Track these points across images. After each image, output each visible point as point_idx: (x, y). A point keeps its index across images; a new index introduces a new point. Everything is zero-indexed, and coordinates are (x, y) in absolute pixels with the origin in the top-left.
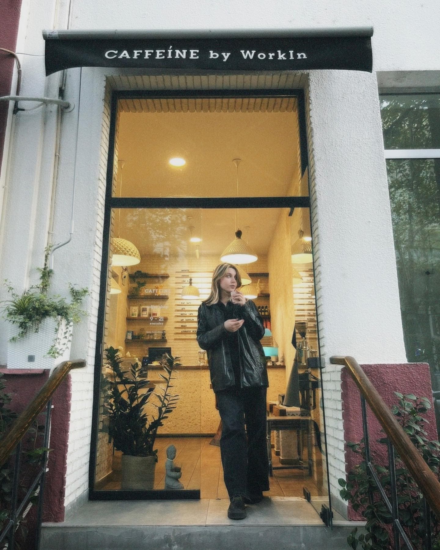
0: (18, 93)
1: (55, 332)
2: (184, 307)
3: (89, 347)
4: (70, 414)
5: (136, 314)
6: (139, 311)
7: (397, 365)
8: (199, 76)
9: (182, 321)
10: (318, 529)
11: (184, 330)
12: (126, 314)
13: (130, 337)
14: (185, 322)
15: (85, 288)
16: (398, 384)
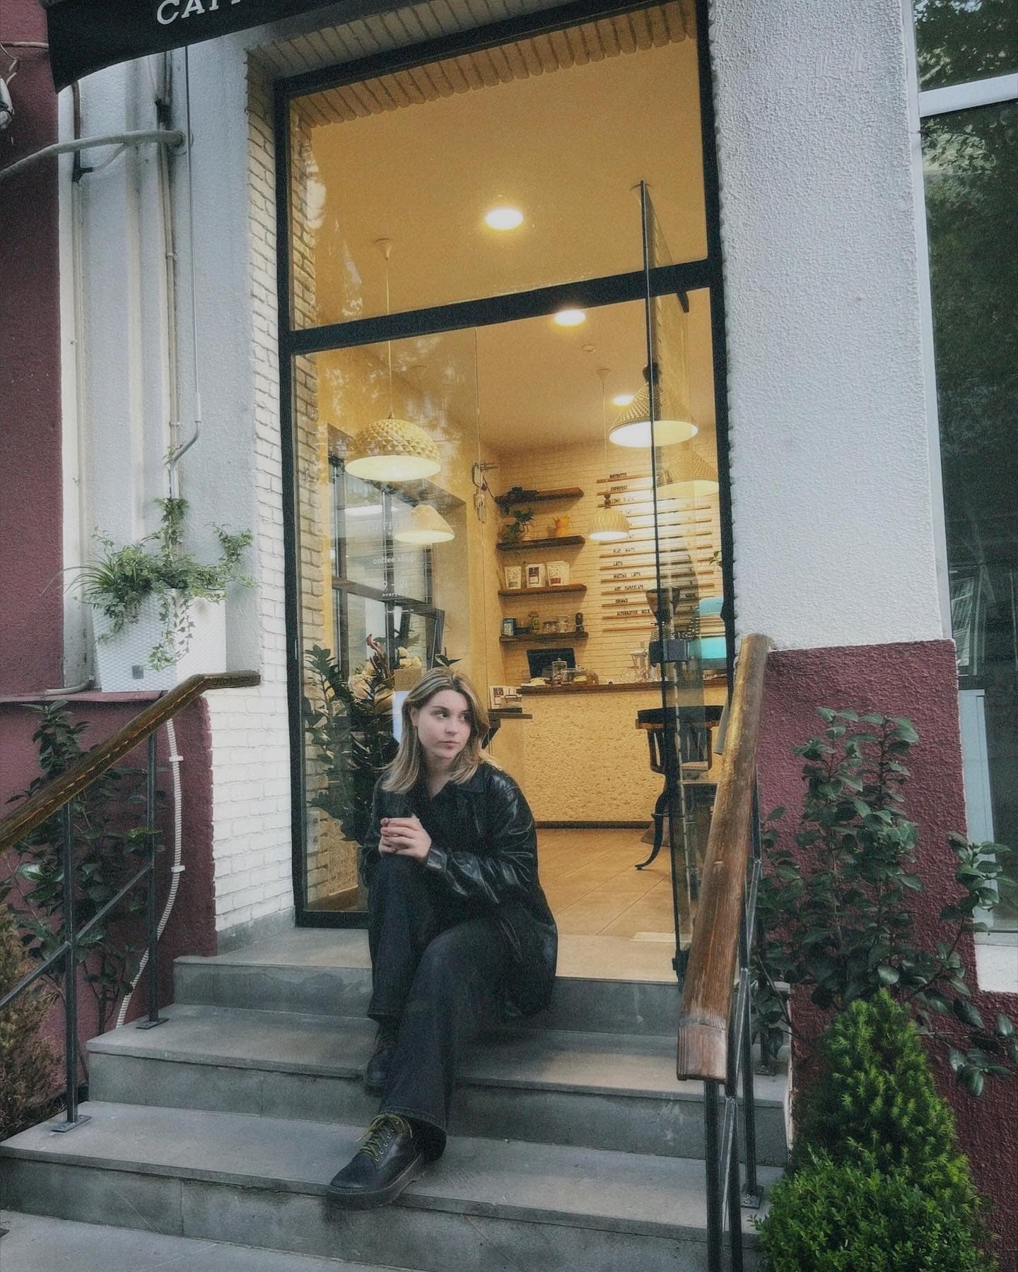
0: (77, 135)
1: (161, 620)
2: (619, 559)
3: (264, 647)
4: (211, 771)
5: (516, 583)
6: (523, 576)
7: (872, 648)
8: (426, 4)
9: (618, 591)
10: (670, 991)
11: (622, 610)
12: (498, 585)
13: (509, 630)
14: (623, 593)
15: (244, 530)
16: (872, 690)
